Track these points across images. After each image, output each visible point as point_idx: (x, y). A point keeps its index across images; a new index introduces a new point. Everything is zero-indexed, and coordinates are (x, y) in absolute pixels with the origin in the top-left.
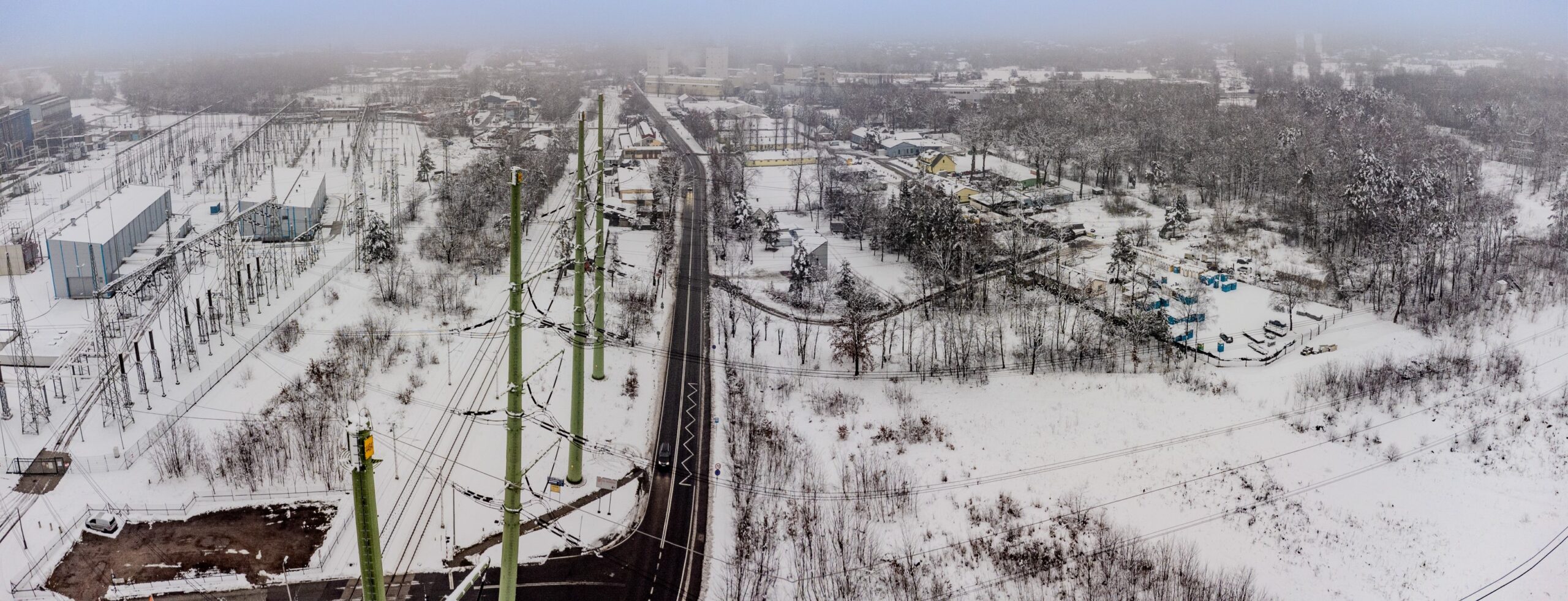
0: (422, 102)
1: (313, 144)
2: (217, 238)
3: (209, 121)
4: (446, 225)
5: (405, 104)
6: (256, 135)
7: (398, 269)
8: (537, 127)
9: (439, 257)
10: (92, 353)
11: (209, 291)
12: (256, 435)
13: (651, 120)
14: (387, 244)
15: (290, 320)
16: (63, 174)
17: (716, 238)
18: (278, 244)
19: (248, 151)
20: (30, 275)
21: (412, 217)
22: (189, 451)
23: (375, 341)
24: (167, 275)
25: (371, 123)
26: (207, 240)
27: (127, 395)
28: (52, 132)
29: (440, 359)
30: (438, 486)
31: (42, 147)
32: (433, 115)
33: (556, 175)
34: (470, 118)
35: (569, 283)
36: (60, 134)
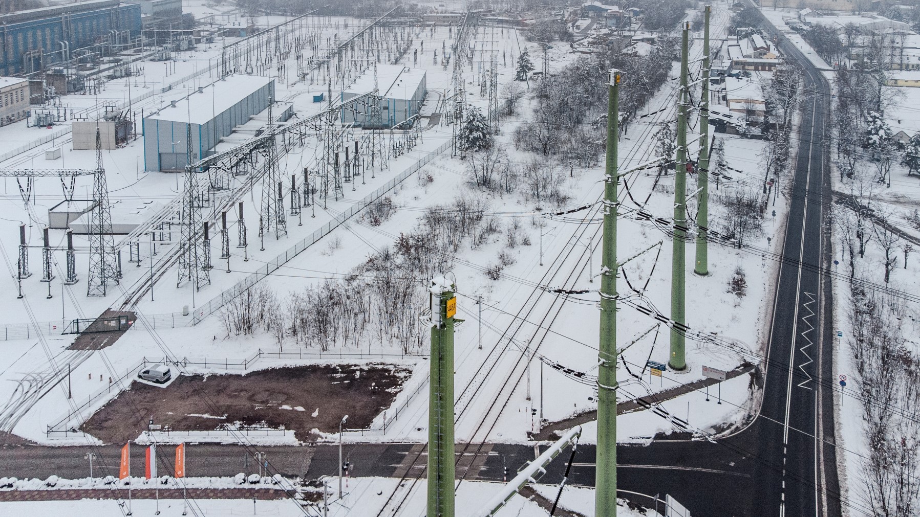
0: (523, 9)
1: (416, 45)
2: (318, 123)
3: (316, 22)
4: (543, 121)
5: (506, 11)
6: (361, 35)
7: (493, 158)
8: (640, 35)
9: (535, 150)
10: (176, 221)
11: (306, 169)
12: (336, 299)
13: (765, 33)
14: (484, 135)
15: (383, 197)
16: (168, 62)
17: (841, 155)
18: (378, 131)
19: (353, 49)
20: (120, 150)
21: (509, 111)
22: (263, 311)
23: (467, 220)
24: (264, 154)
25: (473, 28)
26: (309, 124)
27: (208, 258)
28: (161, 25)
29: (532, 241)
30: (525, 359)
31: (149, 38)
32: (534, 21)
33: (659, 80)
34: (570, 25)
35: (669, 181)
36: (168, 28)
